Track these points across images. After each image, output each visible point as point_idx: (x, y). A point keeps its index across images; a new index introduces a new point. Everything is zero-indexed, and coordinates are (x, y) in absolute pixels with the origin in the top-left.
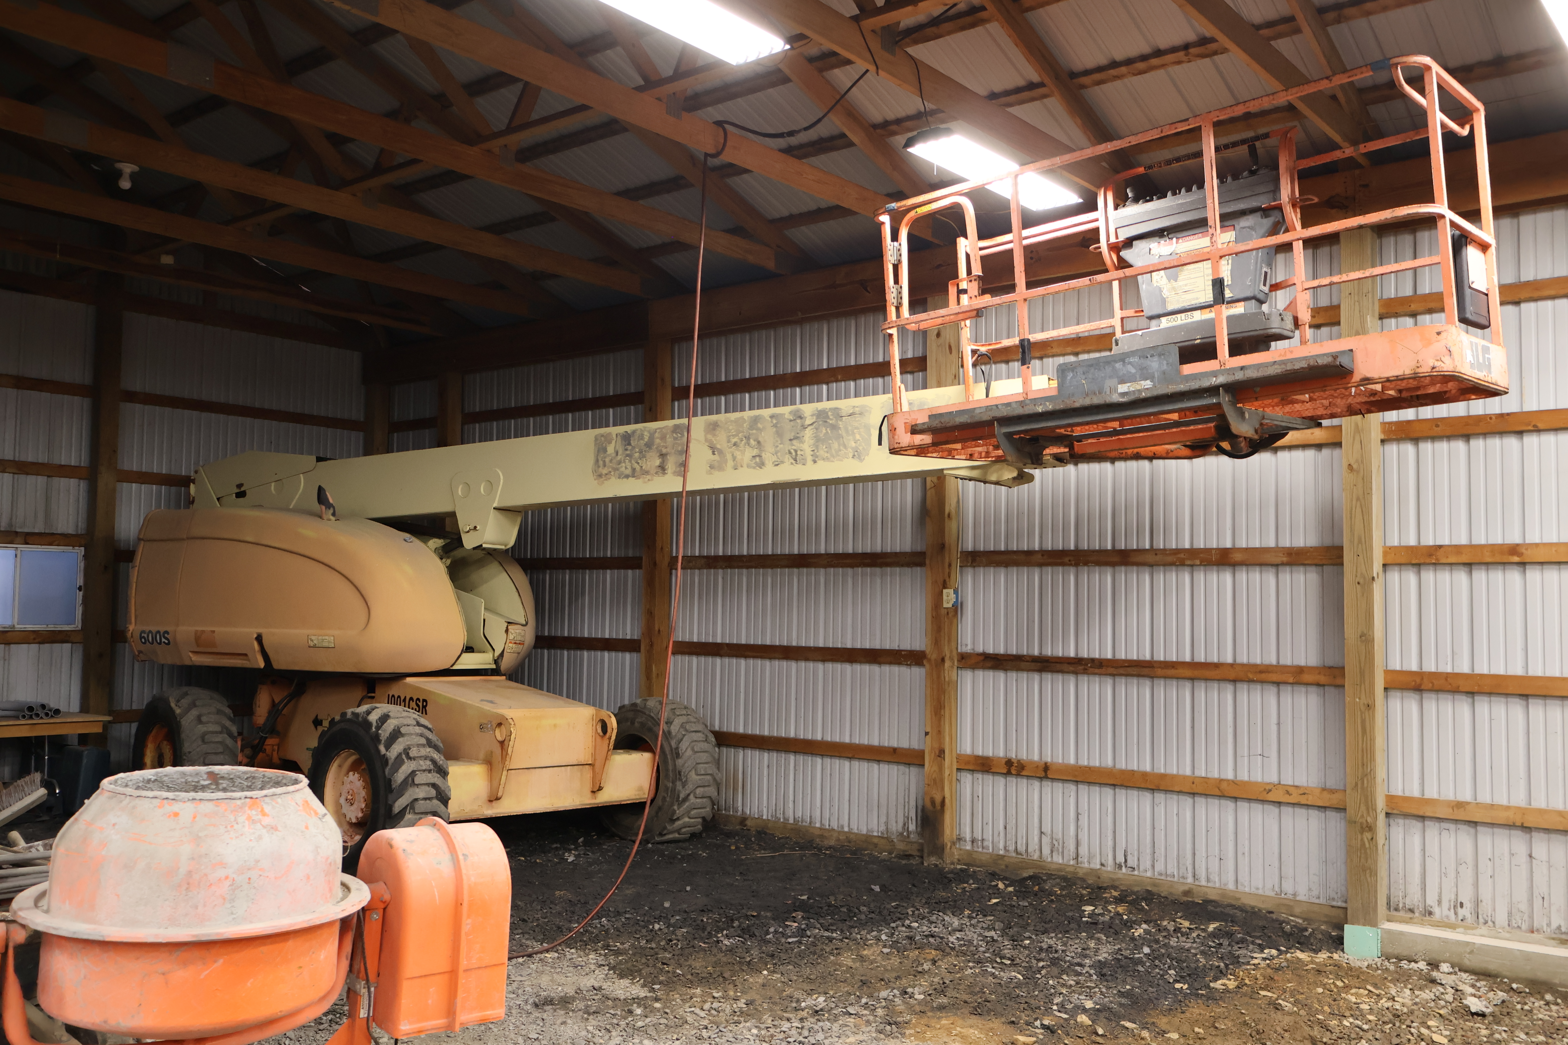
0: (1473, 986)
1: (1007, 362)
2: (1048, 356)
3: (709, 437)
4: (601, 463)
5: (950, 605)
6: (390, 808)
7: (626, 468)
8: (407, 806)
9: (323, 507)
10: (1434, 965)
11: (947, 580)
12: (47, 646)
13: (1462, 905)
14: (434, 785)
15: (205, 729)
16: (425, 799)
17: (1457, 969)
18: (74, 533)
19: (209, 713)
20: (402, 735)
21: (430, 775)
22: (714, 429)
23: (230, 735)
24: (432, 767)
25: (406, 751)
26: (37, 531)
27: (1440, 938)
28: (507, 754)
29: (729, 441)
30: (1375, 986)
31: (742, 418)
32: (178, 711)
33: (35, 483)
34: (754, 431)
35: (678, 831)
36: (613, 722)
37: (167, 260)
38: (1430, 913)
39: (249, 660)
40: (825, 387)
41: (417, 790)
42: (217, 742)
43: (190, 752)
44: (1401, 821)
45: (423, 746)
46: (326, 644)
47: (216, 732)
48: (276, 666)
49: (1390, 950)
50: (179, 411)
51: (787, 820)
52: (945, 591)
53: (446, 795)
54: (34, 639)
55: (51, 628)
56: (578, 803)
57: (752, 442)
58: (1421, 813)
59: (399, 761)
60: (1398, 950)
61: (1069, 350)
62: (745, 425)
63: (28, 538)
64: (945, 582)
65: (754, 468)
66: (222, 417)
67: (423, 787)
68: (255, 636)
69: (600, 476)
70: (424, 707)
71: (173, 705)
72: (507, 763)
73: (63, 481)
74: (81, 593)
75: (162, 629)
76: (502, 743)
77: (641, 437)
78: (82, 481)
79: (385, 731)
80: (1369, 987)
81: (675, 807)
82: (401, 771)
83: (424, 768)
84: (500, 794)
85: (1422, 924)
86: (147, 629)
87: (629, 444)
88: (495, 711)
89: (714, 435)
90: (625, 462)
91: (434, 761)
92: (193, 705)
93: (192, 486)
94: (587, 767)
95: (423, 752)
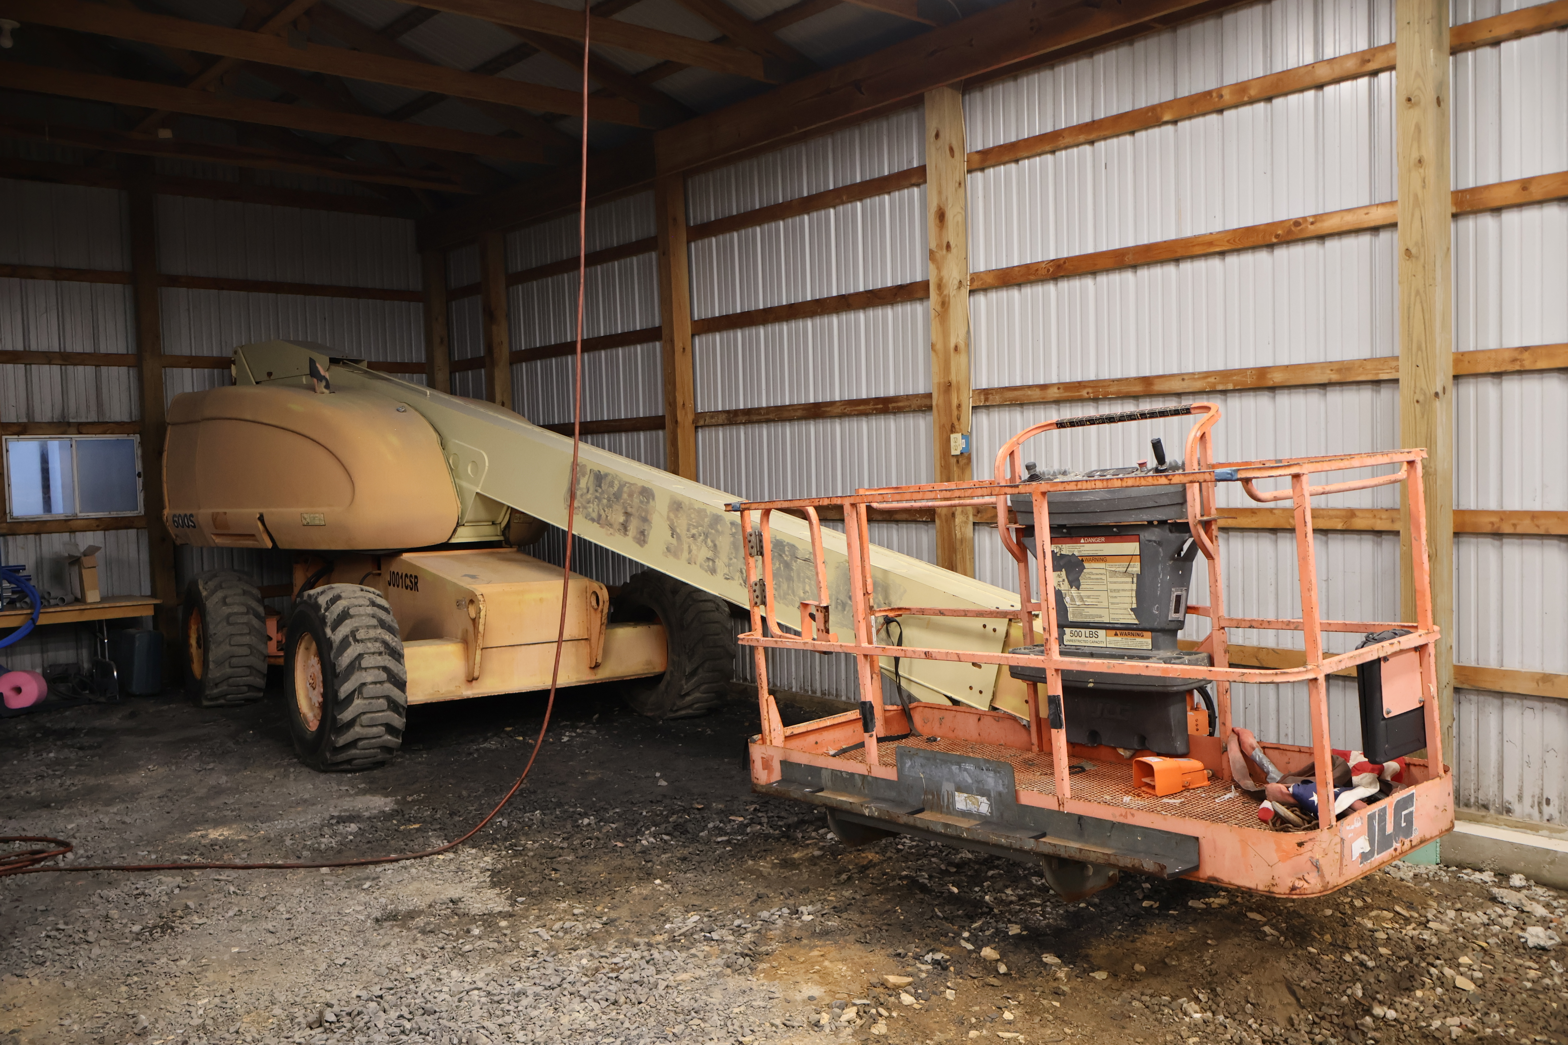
0: (1547, 905)
1: (1017, 161)
2: (1061, 149)
5: (958, 453)
6: (336, 693)
8: (355, 691)
9: (315, 380)
10: (1503, 876)
11: (956, 423)
12: (113, 532)
13: (1548, 802)
14: (385, 669)
15: (230, 611)
16: (375, 683)
17: (1532, 883)
18: (128, 420)
19: (235, 595)
20: (351, 617)
21: (379, 658)
23: (257, 616)
24: (382, 649)
25: (353, 633)
26: (89, 420)
27: (1512, 843)
28: (478, 632)
30: (1410, 906)
32: (204, 593)
33: (82, 374)
35: (690, 706)
36: (604, 594)
37: (165, 134)
38: (1509, 811)
39: (257, 540)
40: (832, 211)
41: (364, 674)
42: (243, 623)
43: (215, 634)
44: (1474, 698)
45: (375, 627)
46: (317, 522)
47: (242, 614)
48: (281, 546)
49: (1452, 855)
50: (225, 292)
51: (814, 692)
52: (952, 436)
53: (401, 678)
54: (98, 526)
55: (114, 514)
56: (574, 680)
58: (1498, 689)
59: (345, 644)
60: (1459, 857)
61: (1082, 138)
63: (81, 428)
64: (953, 426)
66: (271, 295)
67: (372, 671)
68: (258, 516)
70: (416, 583)
71: (201, 587)
72: (479, 642)
73: (114, 370)
74: (141, 480)
75: (188, 513)
76: (474, 620)
78: (131, 369)
79: (331, 613)
80: (1398, 908)
81: (683, 682)
82: (345, 655)
83: (372, 650)
84: (476, 674)
85: (1496, 824)
86: (177, 512)
88: (468, 587)
91: (385, 643)
92: (219, 587)
93: (233, 367)
94: (583, 642)
95: (372, 633)
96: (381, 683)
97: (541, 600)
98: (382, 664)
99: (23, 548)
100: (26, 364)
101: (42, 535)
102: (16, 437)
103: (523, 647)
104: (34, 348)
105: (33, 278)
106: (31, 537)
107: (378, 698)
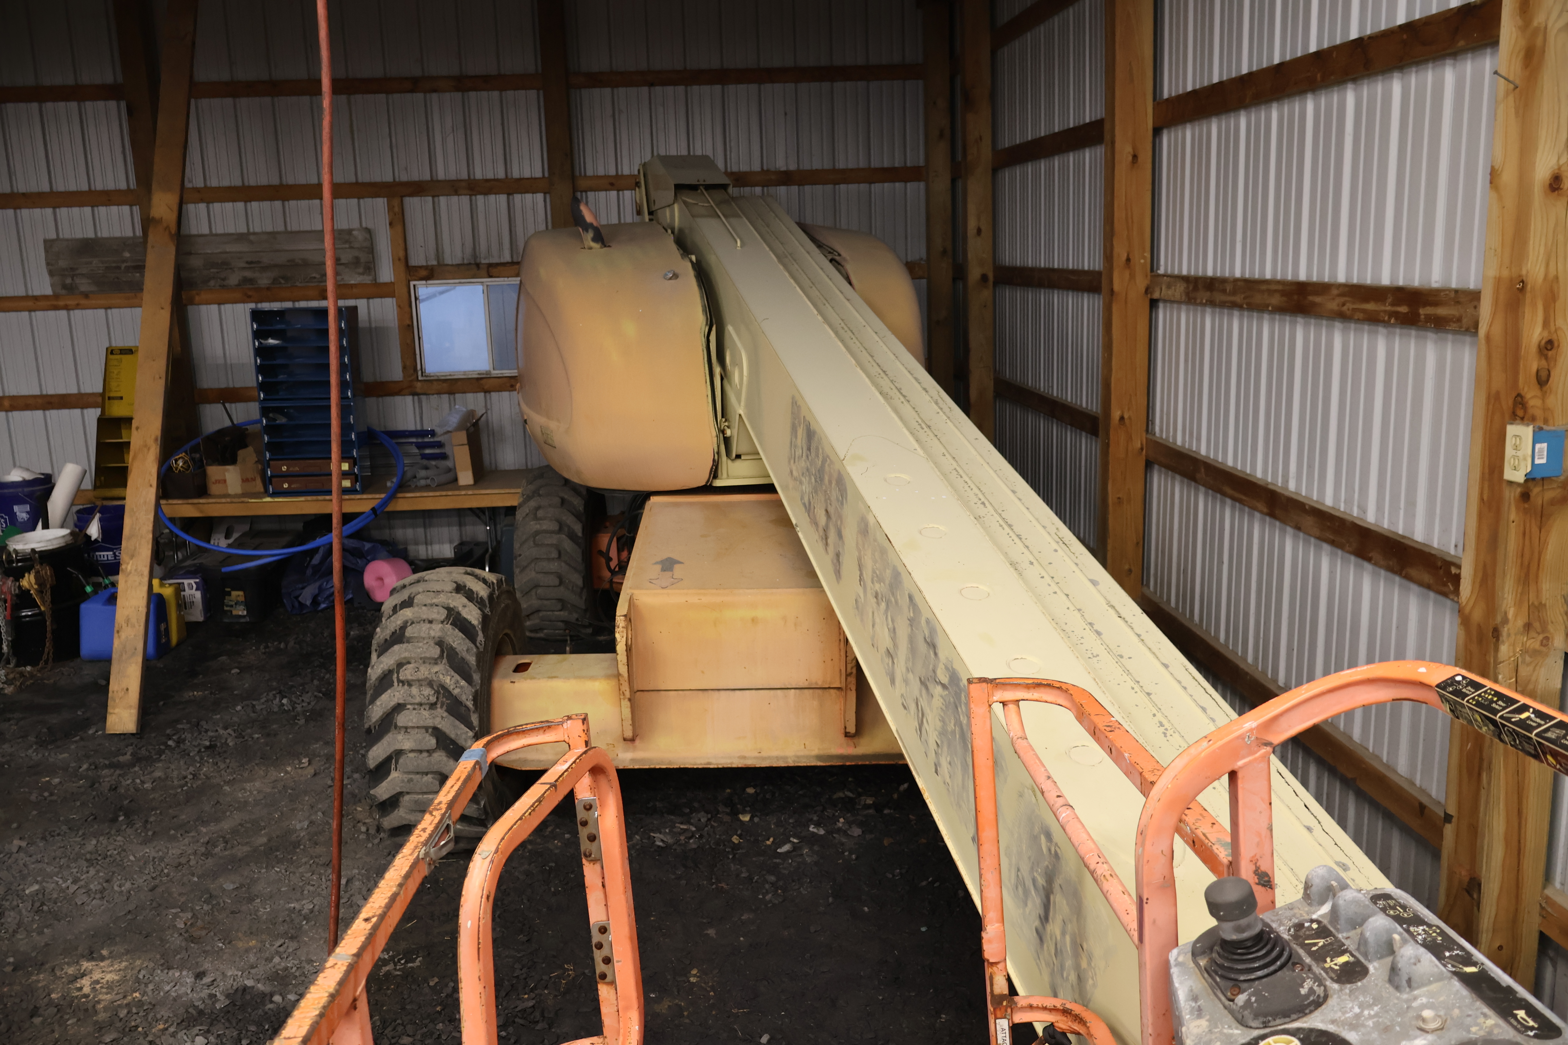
5: (1521, 477)
8: (388, 760)
11: (1530, 392)
14: (438, 731)
16: (418, 751)
19: (549, 506)
20: (407, 639)
21: (426, 713)
24: (437, 699)
25: (399, 667)
26: (502, 261)
33: (493, 204)
41: (400, 737)
43: (520, 555)
46: (550, 441)
52: (1512, 430)
54: (512, 386)
59: (384, 683)
63: (493, 270)
67: (413, 732)
73: (529, 198)
78: (547, 196)
79: (387, 627)
82: (378, 702)
83: (418, 700)
91: (443, 689)
92: (537, 493)
94: (832, 691)
95: (425, 672)
96: (430, 752)
97: (754, 620)
98: (430, 723)
99: (437, 409)
100: (433, 197)
101: (457, 396)
102: (424, 282)
103: (722, 693)
104: (441, 176)
105: (435, 91)
106: (445, 397)
107: (427, 774)
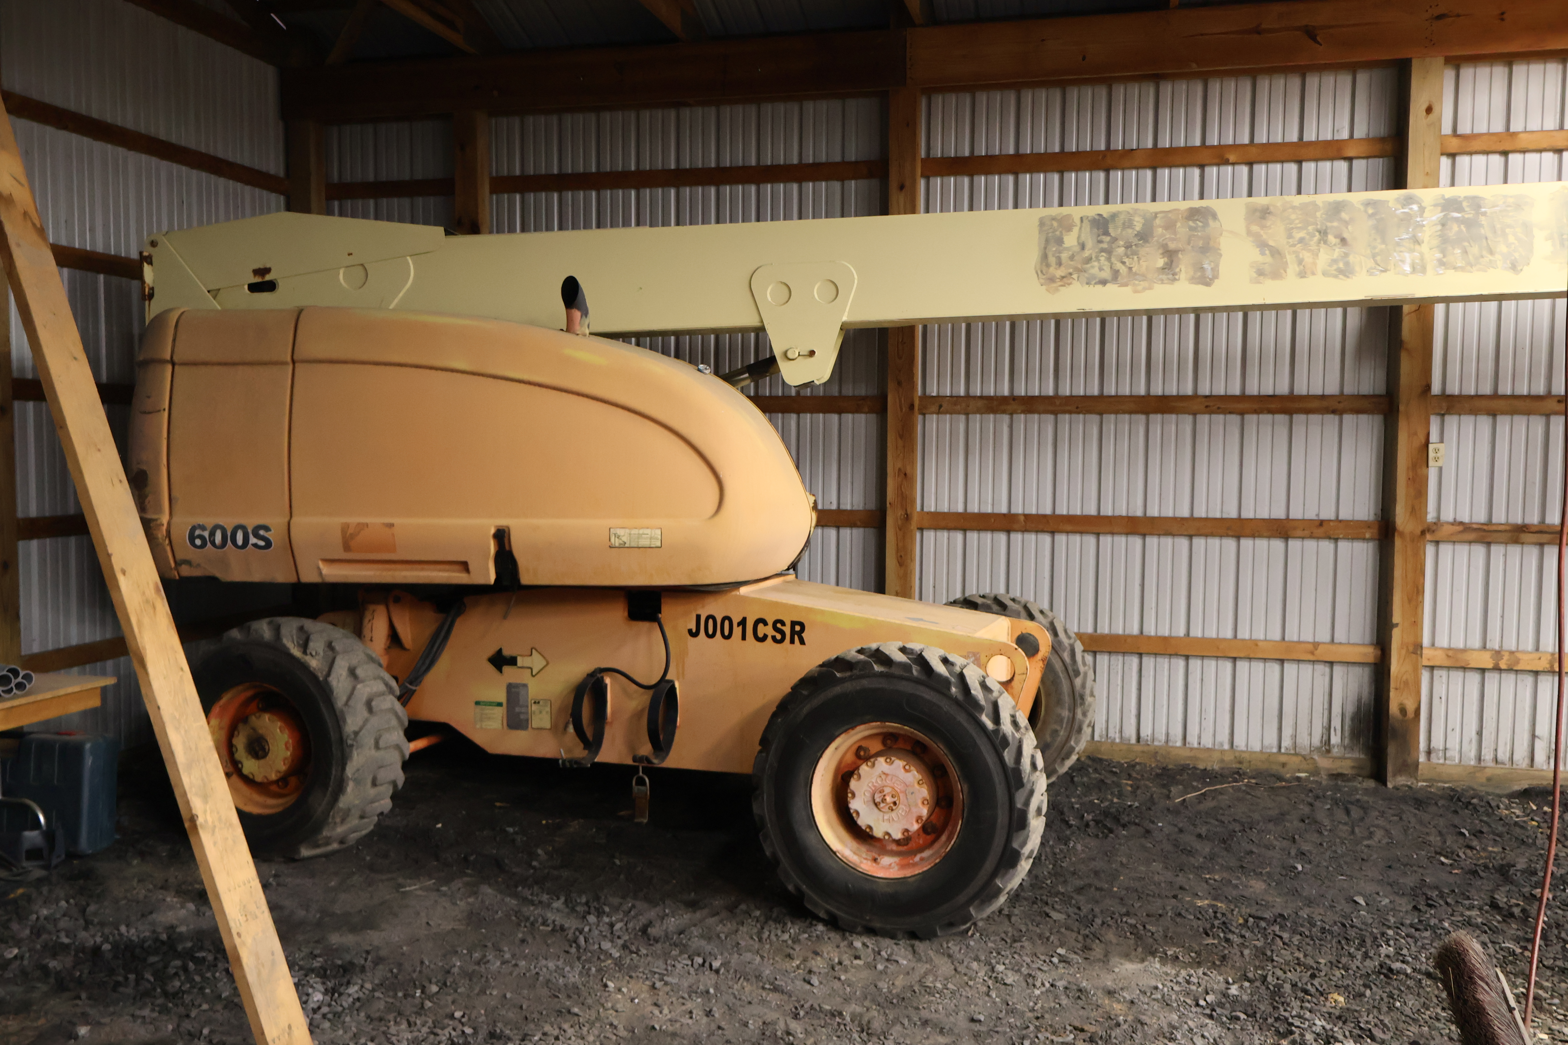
3: (1255, 228)
4: (1052, 260)
7: (1101, 269)
22: (1263, 218)
29: (1290, 236)
31: (1314, 204)
34: (1335, 224)
39: (465, 571)
46: (644, 542)
48: (524, 578)
57: (1331, 238)
62: (1318, 214)
65: (1336, 277)
68: (494, 531)
69: (1052, 280)
70: (800, 635)
71: (297, 655)
77: (1129, 224)
87: (1106, 233)
89: (1263, 227)
90: (1098, 260)
93: (147, 268)
